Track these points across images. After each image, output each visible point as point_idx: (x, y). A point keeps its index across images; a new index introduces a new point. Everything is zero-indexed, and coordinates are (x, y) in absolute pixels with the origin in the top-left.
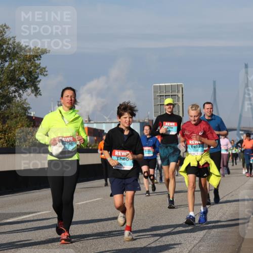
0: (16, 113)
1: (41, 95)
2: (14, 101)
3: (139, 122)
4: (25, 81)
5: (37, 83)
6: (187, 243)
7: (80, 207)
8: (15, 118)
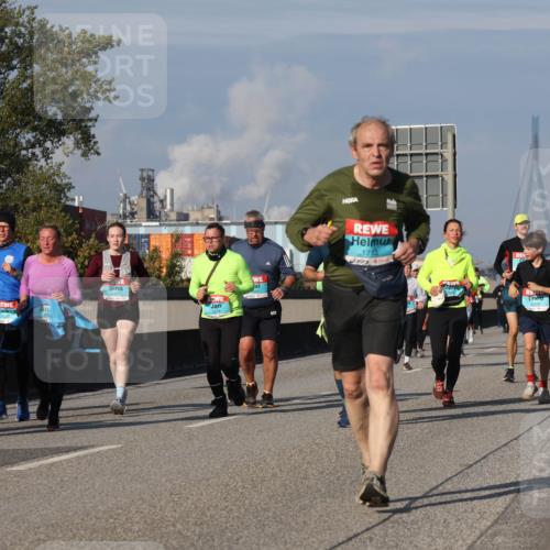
0: (36, 198)
1: (98, 154)
2: (31, 168)
5: (89, 124)
6: (464, 526)
7: (195, 433)
8: (33, 211)
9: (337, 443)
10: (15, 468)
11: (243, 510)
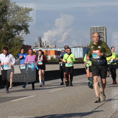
0: (16, 43)
1: (29, 33)
2: (15, 37)
3: (82, 47)
4: (21, 26)
5: (27, 27)
6: (110, 112)
7: (51, 93)
8: (16, 46)
9: (82, 95)
10: (13, 101)
11: (62, 109)
